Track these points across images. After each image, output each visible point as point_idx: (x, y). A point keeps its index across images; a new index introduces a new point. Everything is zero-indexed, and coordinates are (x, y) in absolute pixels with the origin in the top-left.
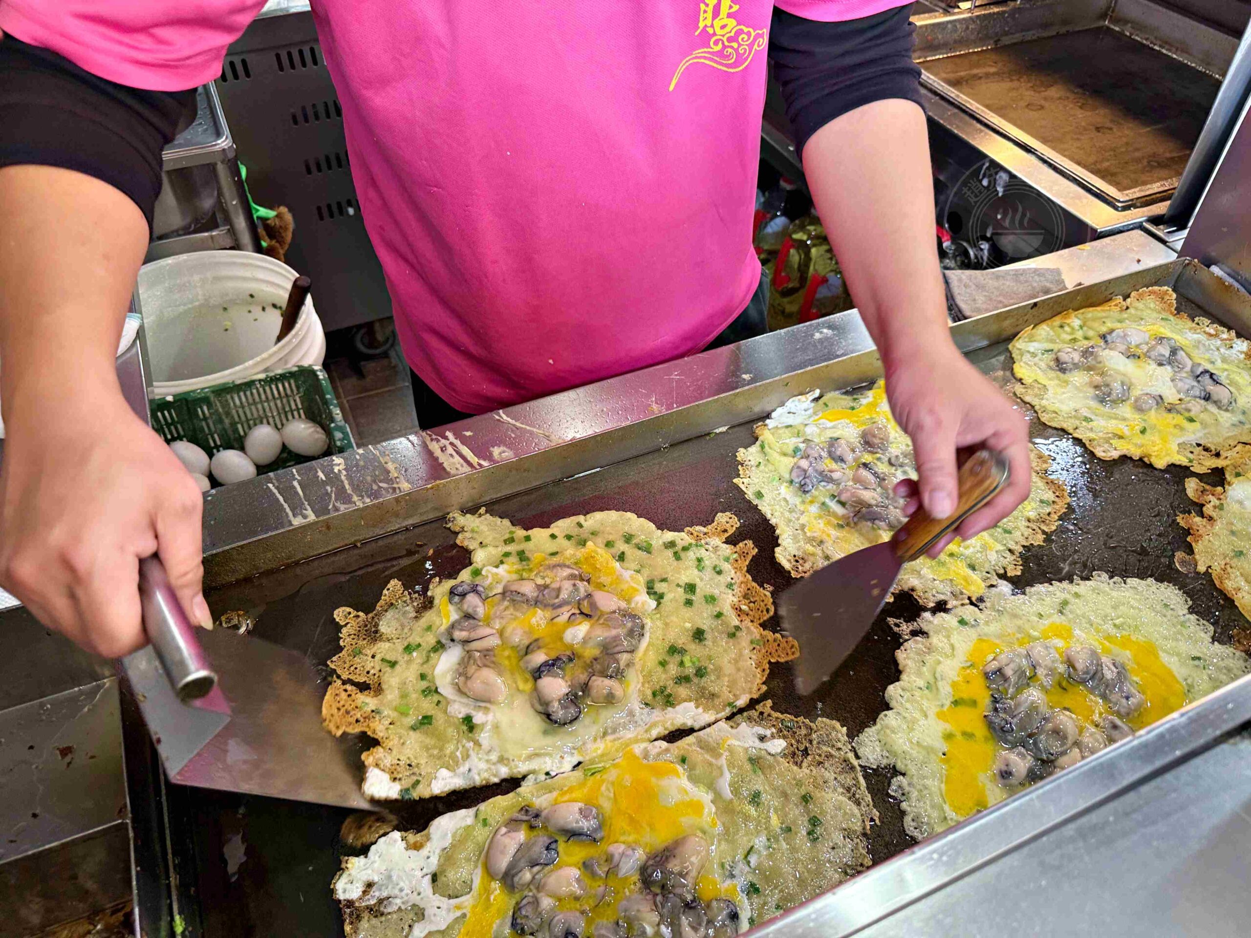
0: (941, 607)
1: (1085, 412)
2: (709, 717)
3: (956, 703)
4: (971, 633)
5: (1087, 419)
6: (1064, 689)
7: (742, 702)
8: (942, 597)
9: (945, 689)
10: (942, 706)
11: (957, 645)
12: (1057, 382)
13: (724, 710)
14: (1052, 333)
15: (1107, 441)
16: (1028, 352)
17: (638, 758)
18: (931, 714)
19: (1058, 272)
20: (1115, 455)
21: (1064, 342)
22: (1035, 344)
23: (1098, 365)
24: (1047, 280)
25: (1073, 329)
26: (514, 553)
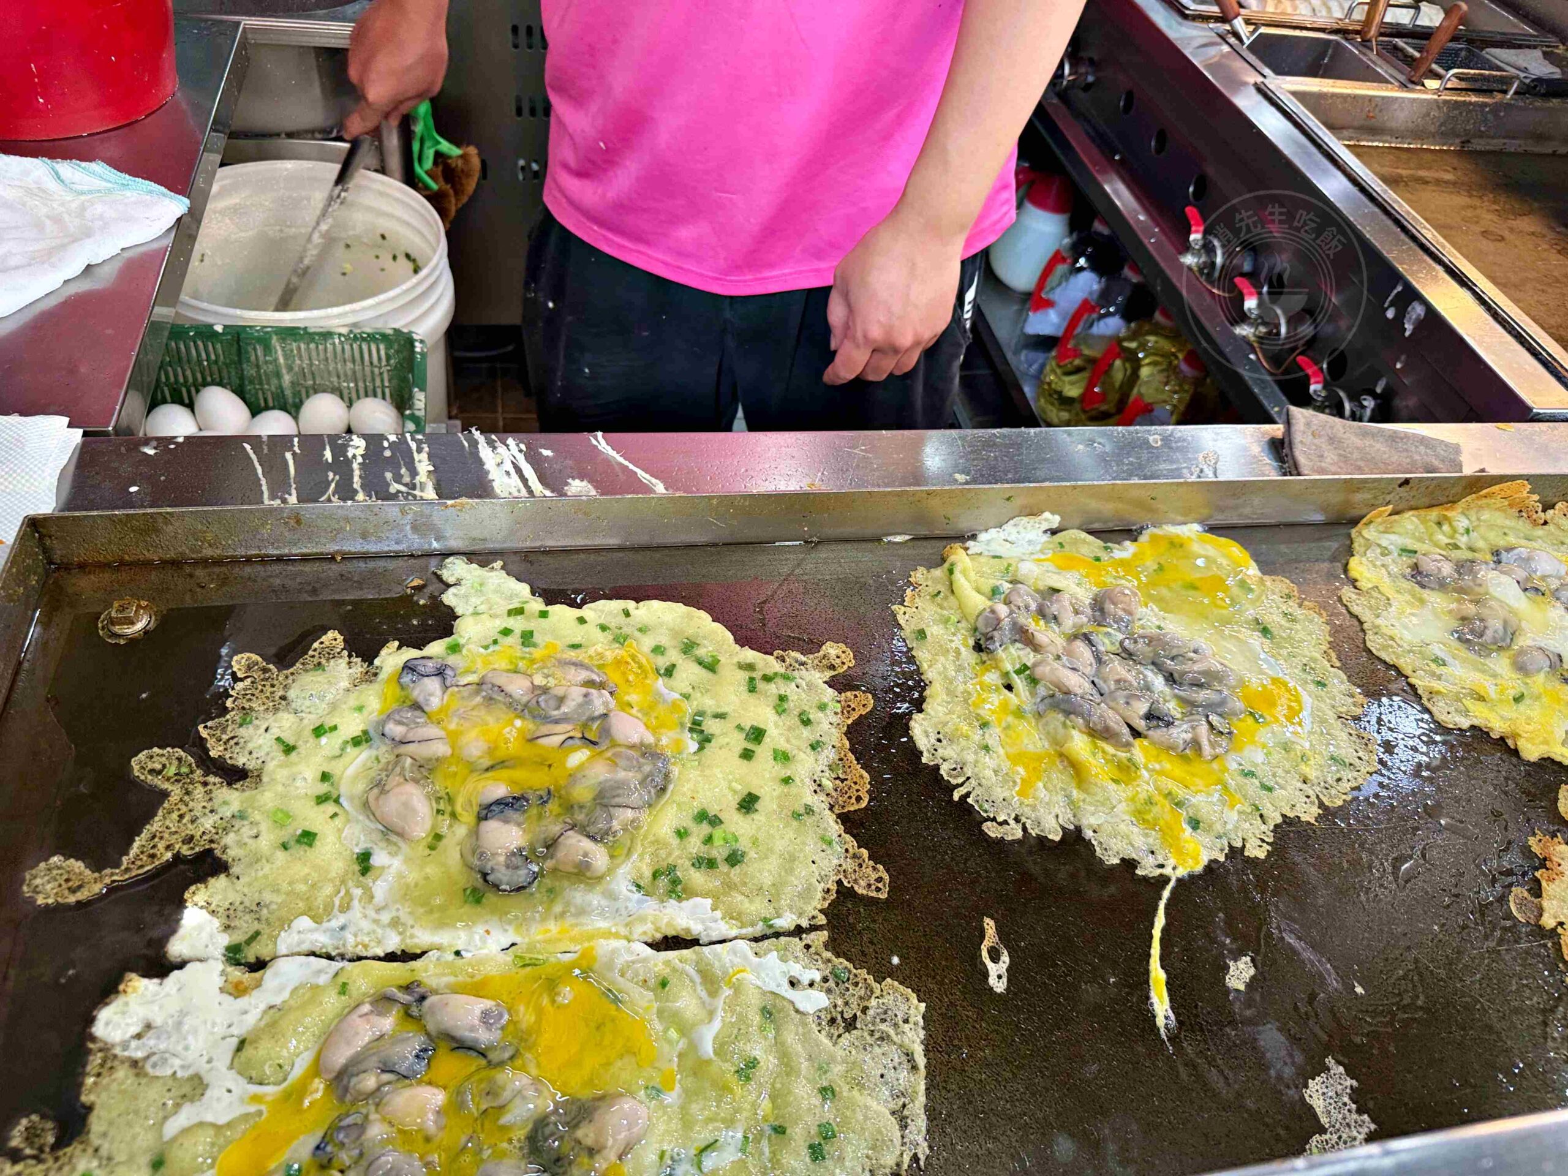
1: (1437, 650)
2: (727, 929)
5: (1437, 661)
7: (786, 922)
12: (1408, 597)
13: (751, 925)
14: (1422, 528)
15: (1458, 699)
16: (1379, 545)
19: (1457, 449)
20: (1465, 722)
21: (1436, 545)
22: (1392, 537)
23: (1476, 589)
24: (1437, 456)
25: (1455, 531)
26: (518, 632)
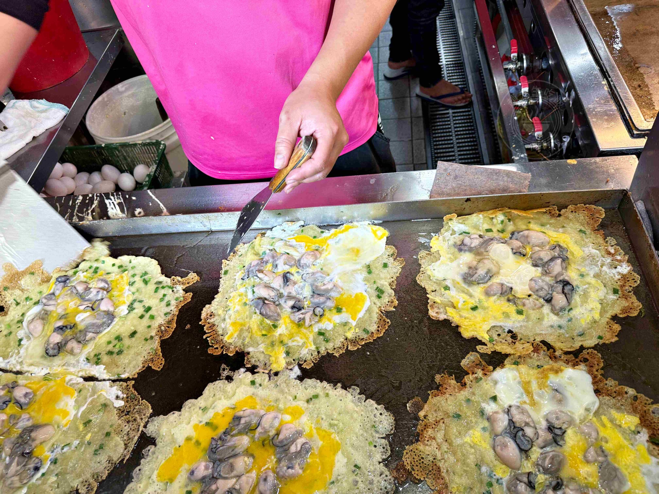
0: (253, 370)
1: (449, 283)
2: (106, 377)
3: (207, 424)
4: (251, 390)
5: (447, 288)
6: (264, 445)
7: (124, 376)
8: (258, 364)
9: (210, 414)
10: (201, 422)
11: (237, 394)
12: (450, 256)
13: (114, 376)
15: (445, 306)
17: (65, 382)
18: (192, 423)
20: (442, 317)
23: (485, 253)
24: (513, 182)
26: (94, 267)
